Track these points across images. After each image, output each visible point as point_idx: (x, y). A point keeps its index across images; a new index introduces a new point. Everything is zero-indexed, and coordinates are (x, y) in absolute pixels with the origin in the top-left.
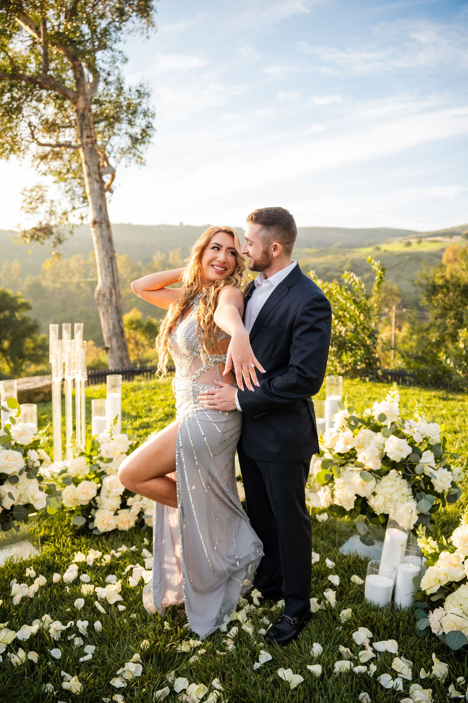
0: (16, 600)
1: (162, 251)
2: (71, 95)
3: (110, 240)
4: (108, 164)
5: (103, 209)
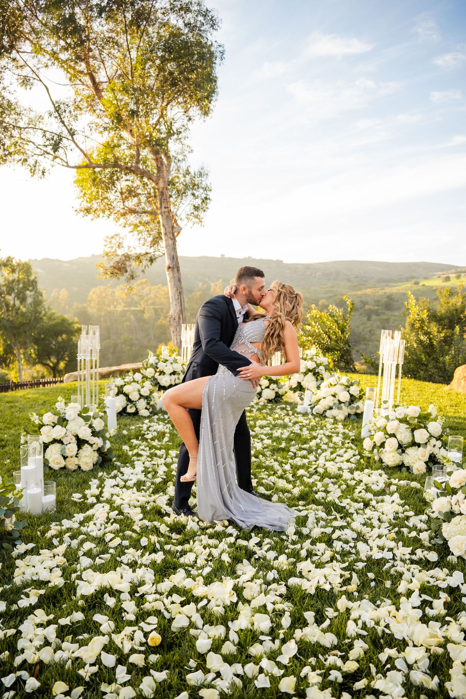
3: (179, 280)
4: (177, 225)
5: (175, 258)
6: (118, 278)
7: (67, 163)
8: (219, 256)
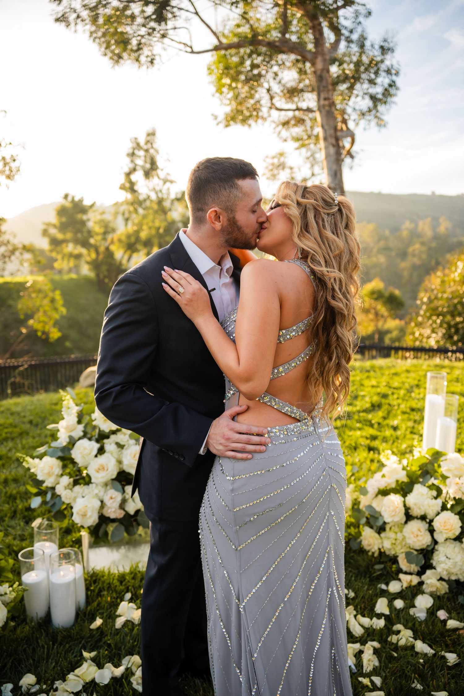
0: (119, 622)
1: (412, 221)
2: (309, 56)
4: (348, 128)
7: (191, 48)
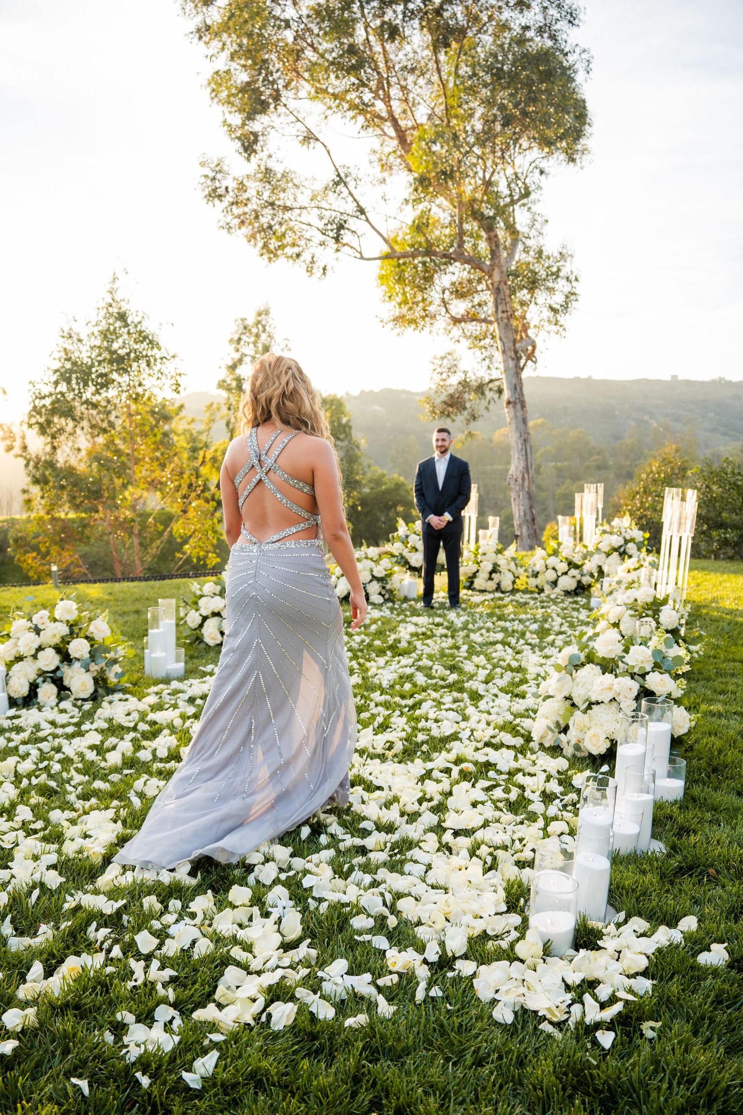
3: (525, 421)
4: (527, 336)
5: (518, 387)
6: (453, 420)
7: (361, 253)
8: (669, 378)
